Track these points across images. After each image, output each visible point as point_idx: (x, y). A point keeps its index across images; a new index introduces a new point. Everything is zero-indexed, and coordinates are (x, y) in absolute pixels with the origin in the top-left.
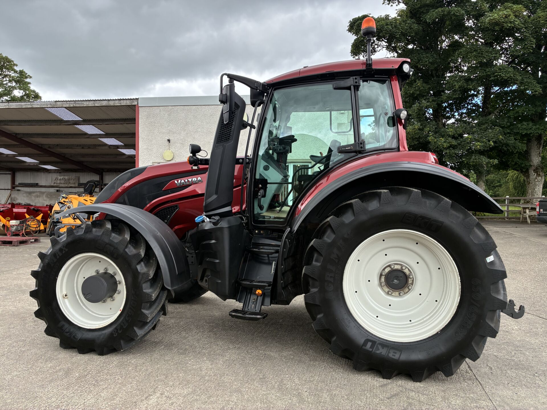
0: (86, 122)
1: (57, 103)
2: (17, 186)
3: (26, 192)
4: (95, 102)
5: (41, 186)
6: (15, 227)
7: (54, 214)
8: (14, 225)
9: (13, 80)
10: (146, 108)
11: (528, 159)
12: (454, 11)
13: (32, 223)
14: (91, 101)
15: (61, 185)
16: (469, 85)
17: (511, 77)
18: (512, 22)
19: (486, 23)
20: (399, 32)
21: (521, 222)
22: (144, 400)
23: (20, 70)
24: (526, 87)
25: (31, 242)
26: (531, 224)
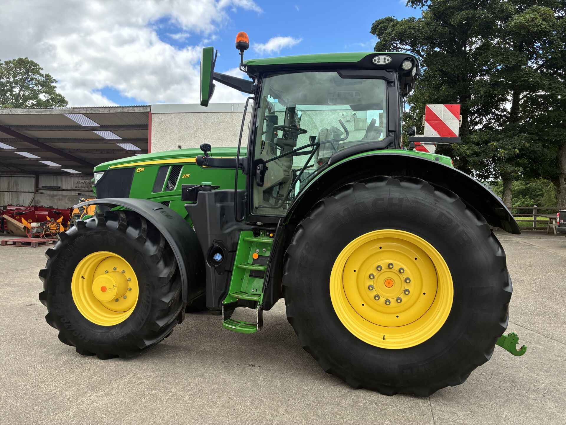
0: (103, 128)
1: (75, 109)
2: (41, 189)
3: (49, 195)
4: (110, 109)
5: (64, 190)
6: (36, 229)
7: (74, 217)
8: (34, 228)
9: (39, 84)
10: (158, 114)
11: (559, 167)
12: (479, 14)
13: (52, 226)
14: (107, 107)
15: (82, 189)
16: (495, 90)
17: (538, 82)
18: (539, 25)
19: (512, 27)
20: (422, 36)
21: (547, 232)
22: (118, 379)
23: (46, 75)
24: (554, 92)
25: (49, 244)
26: (557, 235)
